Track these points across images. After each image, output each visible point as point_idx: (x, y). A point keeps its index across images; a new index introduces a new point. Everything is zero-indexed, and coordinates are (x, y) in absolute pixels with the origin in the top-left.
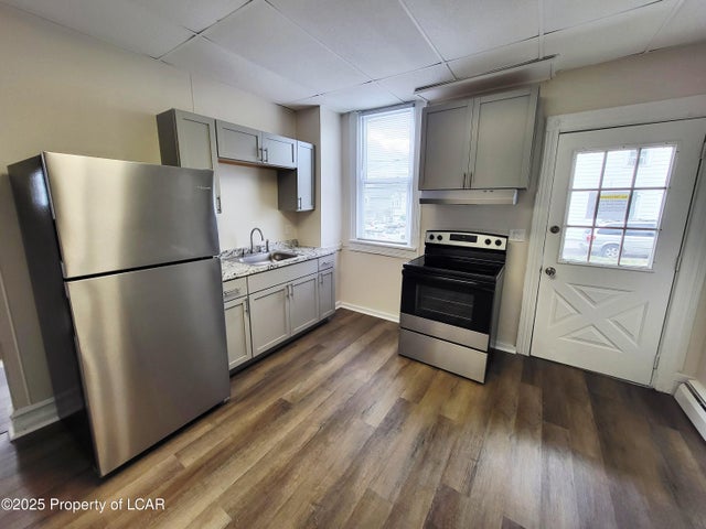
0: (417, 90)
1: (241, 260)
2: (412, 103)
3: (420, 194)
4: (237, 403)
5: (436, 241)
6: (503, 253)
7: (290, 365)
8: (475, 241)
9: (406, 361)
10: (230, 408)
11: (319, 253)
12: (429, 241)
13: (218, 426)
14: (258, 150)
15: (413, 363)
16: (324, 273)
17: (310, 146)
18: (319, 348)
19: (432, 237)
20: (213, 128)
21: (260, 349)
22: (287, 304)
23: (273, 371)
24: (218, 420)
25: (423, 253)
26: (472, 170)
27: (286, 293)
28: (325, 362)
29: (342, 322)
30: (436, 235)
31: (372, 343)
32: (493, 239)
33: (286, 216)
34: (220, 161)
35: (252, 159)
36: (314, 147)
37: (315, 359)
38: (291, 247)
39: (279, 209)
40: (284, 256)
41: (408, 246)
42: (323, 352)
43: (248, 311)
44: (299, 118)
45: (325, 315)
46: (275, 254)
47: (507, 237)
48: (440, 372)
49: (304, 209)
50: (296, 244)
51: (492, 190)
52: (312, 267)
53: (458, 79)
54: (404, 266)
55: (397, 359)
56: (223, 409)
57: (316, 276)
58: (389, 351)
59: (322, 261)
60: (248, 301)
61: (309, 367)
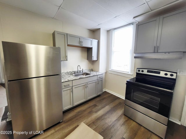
0: (134, 18)
1: (74, 75)
2: (132, 24)
3: (135, 55)
4: (65, 123)
5: (141, 72)
6: (175, 80)
7: (85, 111)
8: (160, 74)
9: (127, 118)
10: (62, 125)
11: (98, 74)
12: (138, 72)
13: (56, 132)
14: (80, 42)
15: (130, 120)
16: (99, 80)
17: (97, 41)
18: (95, 106)
19: (139, 71)
20: (66, 36)
21: (76, 104)
22: (86, 89)
23: (79, 112)
24: (57, 129)
25: (135, 77)
26: (158, 45)
27: (85, 86)
28: (96, 112)
29: (105, 96)
30: (141, 70)
31: (114, 107)
32: (169, 74)
33: (89, 62)
34: (68, 46)
35: (78, 45)
36: (98, 41)
37: (93, 110)
38: (90, 71)
39: (87, 60)
40: (87, 74)
41: (129, 73)
42: (97, 108)
43: (72, 92)
44: (94, 33)
45: (99, 94)
46: (85, 73)
47: (176, 73)
48: (142, 127)
49: (94, 60)
50: (92, 70)
51: (169, 53)
52: (95, 78)
53: (152, 10)
54: (127, 81)
55: (123, 116)
56: (59, 125)
57: (96, 81)
58: (120, 112)
59: (98, 76)
60: (72, 88)
61: (91, 113)
